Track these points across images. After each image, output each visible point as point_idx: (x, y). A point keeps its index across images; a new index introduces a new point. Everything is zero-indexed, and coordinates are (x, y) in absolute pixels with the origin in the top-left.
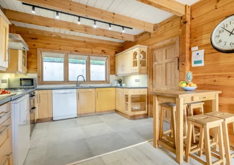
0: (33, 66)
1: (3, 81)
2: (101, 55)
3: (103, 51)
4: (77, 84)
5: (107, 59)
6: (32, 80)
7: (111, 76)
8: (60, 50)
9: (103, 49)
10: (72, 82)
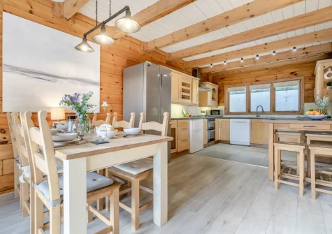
0: (222, 100)
1: (202, 112)
2: (289, 79)
3: (292, 73)
4: (259, 115)
5: (300, 83)
6: (219, 111)
7: (306, 104)
8: (241, 84)
9: (293, 71)
10: (253, 113)
